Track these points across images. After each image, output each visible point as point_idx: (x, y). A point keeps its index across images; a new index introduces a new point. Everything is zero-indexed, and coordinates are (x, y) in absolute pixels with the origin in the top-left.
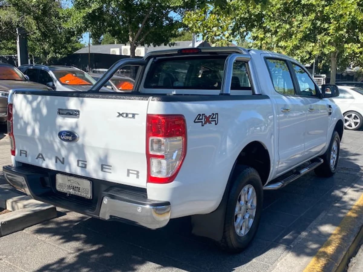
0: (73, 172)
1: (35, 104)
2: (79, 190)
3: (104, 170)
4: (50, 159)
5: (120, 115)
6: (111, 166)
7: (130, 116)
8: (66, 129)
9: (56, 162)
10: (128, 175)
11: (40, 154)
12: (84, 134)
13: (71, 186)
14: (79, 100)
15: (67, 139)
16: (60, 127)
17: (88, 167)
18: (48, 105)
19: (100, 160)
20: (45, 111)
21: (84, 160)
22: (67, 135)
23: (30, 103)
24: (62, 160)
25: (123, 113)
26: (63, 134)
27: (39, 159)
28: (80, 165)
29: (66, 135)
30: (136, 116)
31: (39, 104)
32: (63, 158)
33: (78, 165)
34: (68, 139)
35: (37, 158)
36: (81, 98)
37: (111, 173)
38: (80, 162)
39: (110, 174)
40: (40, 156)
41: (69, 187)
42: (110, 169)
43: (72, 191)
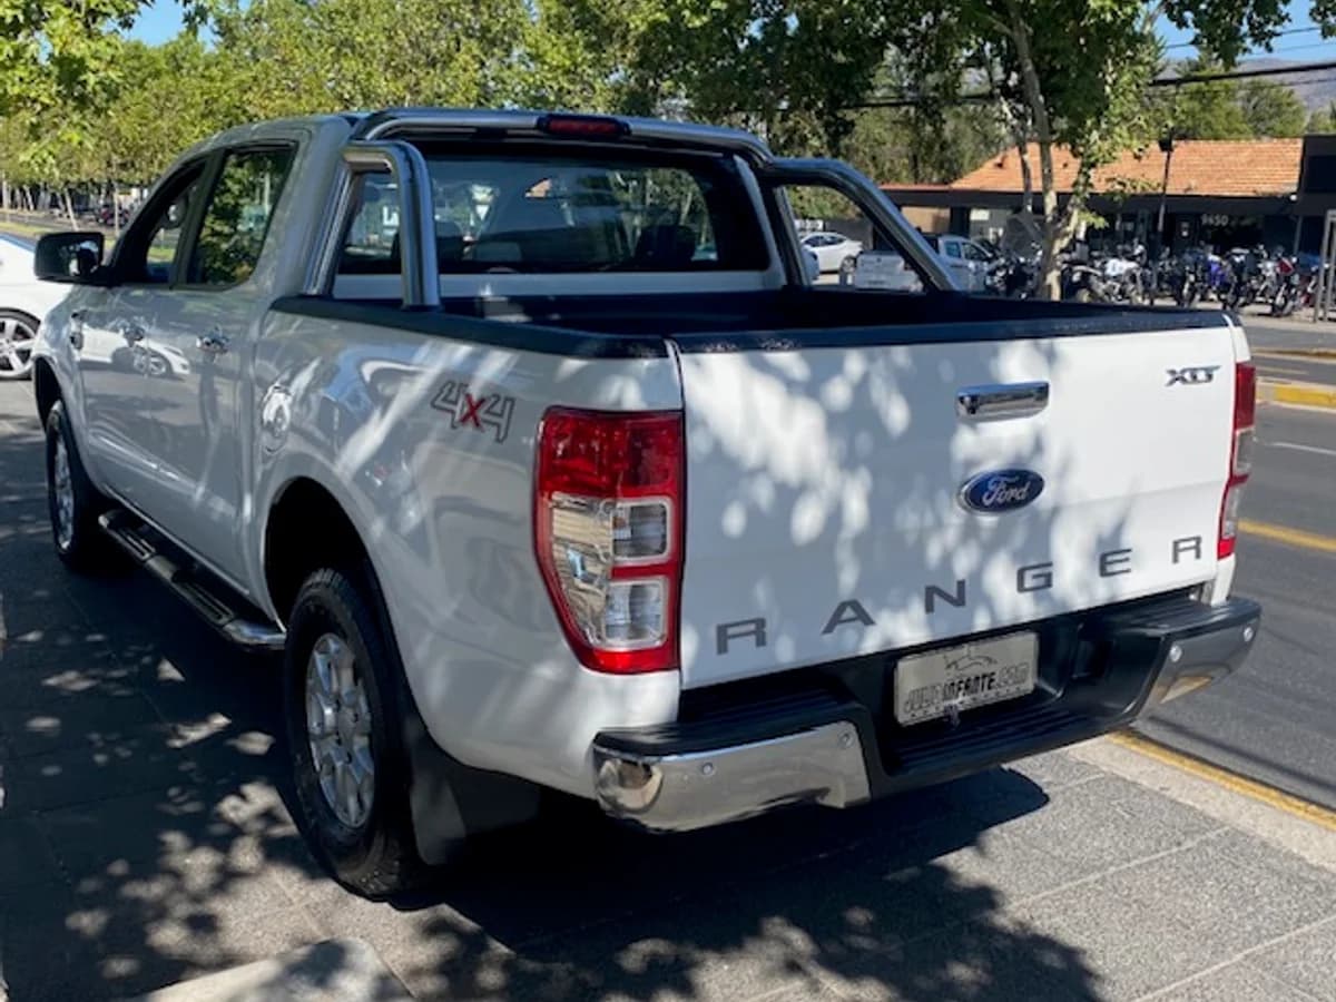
0: (1006, 619)
1: (839, 393)
2: (992, 680)
3: (1110, 569)
4: (901, 606)
5: (1177, 377)
6: (1129, 551)
7: (1201, 375)
8: (992, 466)
9: (929, 608)
10: (1175, 560)
11: (842, 607)
12: (1064, 470)
13: (957, 681)
14: (1037, 347)
15: (1009, 499)
16: (970, 463)
17: (1055, 581)
18: (907, 385)
19: (1100, 542)
20: (897, 414)
21: (1044, 562)
22: (1010, 486)
23: (811, 389)
24: (953, 592)
25: (1183, 371)
26: (991, 488)
27: (838, 627)
28: (1029, 583)
29: (1004, 486)
30: (1215, 373)
31: (861, 388)
32: (961, 584)
33: (1021, 588)
34: (1013, 499)
35: (829, 629)
36: (1045, 342)
37: (1127, 571)
38: (1028, 575)
39: (1125, 575)
40: (849, 613)
41: (952, 688)
42: (1127, 560)
43: (962, 701)
